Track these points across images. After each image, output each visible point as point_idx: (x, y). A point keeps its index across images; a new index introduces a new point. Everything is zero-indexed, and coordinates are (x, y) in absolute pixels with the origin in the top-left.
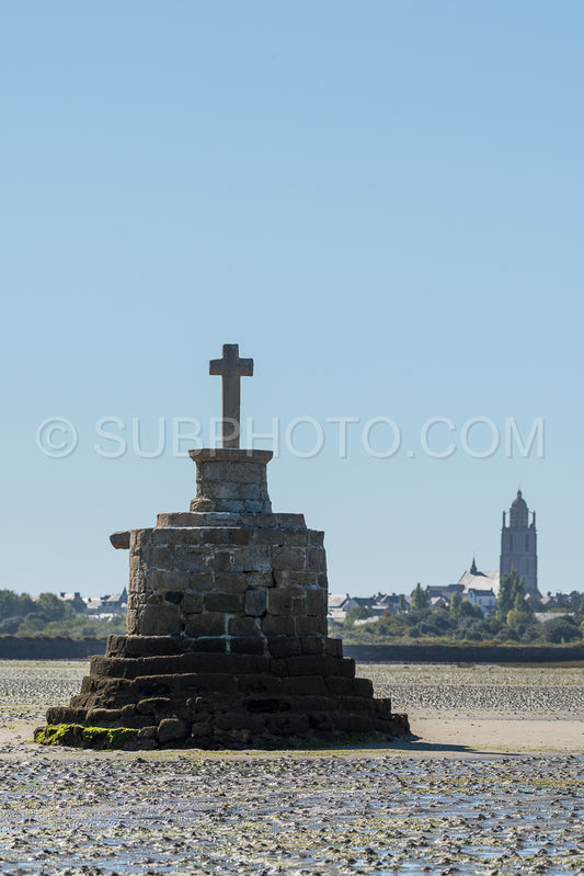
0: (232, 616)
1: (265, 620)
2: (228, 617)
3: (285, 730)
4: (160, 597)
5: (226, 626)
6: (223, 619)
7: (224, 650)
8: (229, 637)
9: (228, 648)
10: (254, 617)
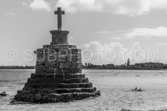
0: (56, 69)
1: (64, 70)
2: (55, 69)
3: (66, 98)
4: (40, 64)
5: (55, 71)
6: (54, 70)
7: (53, 77)
8: (55, 74)
9: (55, 77)
10: (61, 69)
